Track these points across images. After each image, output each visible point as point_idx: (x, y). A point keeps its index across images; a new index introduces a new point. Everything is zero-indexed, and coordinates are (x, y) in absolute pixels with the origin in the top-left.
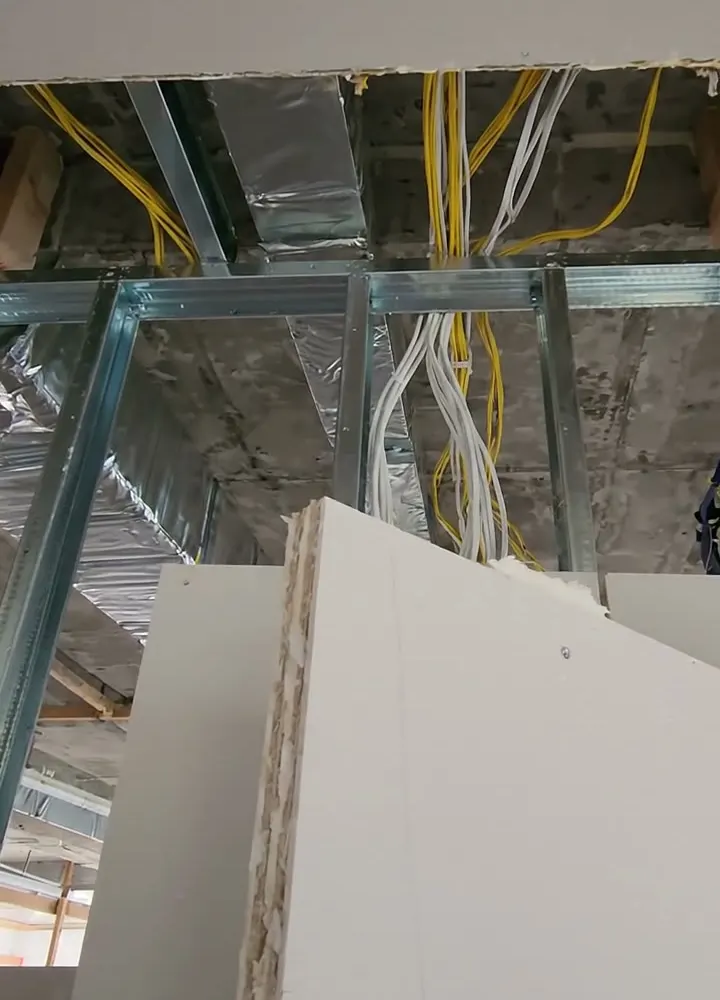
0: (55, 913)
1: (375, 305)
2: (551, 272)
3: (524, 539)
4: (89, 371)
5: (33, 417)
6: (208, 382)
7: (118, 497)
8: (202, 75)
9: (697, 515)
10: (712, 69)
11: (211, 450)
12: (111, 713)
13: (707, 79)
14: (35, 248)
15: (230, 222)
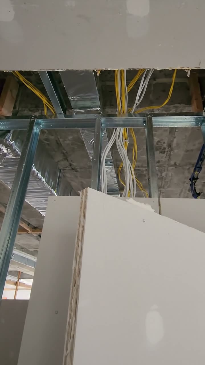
0: (16, 285)
1: (103, 126)
2: (149, 118)
3: (143, 186)
4: (28, 144)
5: (12, 154)
6: (58, 144)
7: (34, 175)
8: (58, 70)
9: (190, 179)
10: (188, 70)
11: (58, 161)
12: (31, 231)
13: (187, 72)
14: (12, 109)
15: (64, 104)
